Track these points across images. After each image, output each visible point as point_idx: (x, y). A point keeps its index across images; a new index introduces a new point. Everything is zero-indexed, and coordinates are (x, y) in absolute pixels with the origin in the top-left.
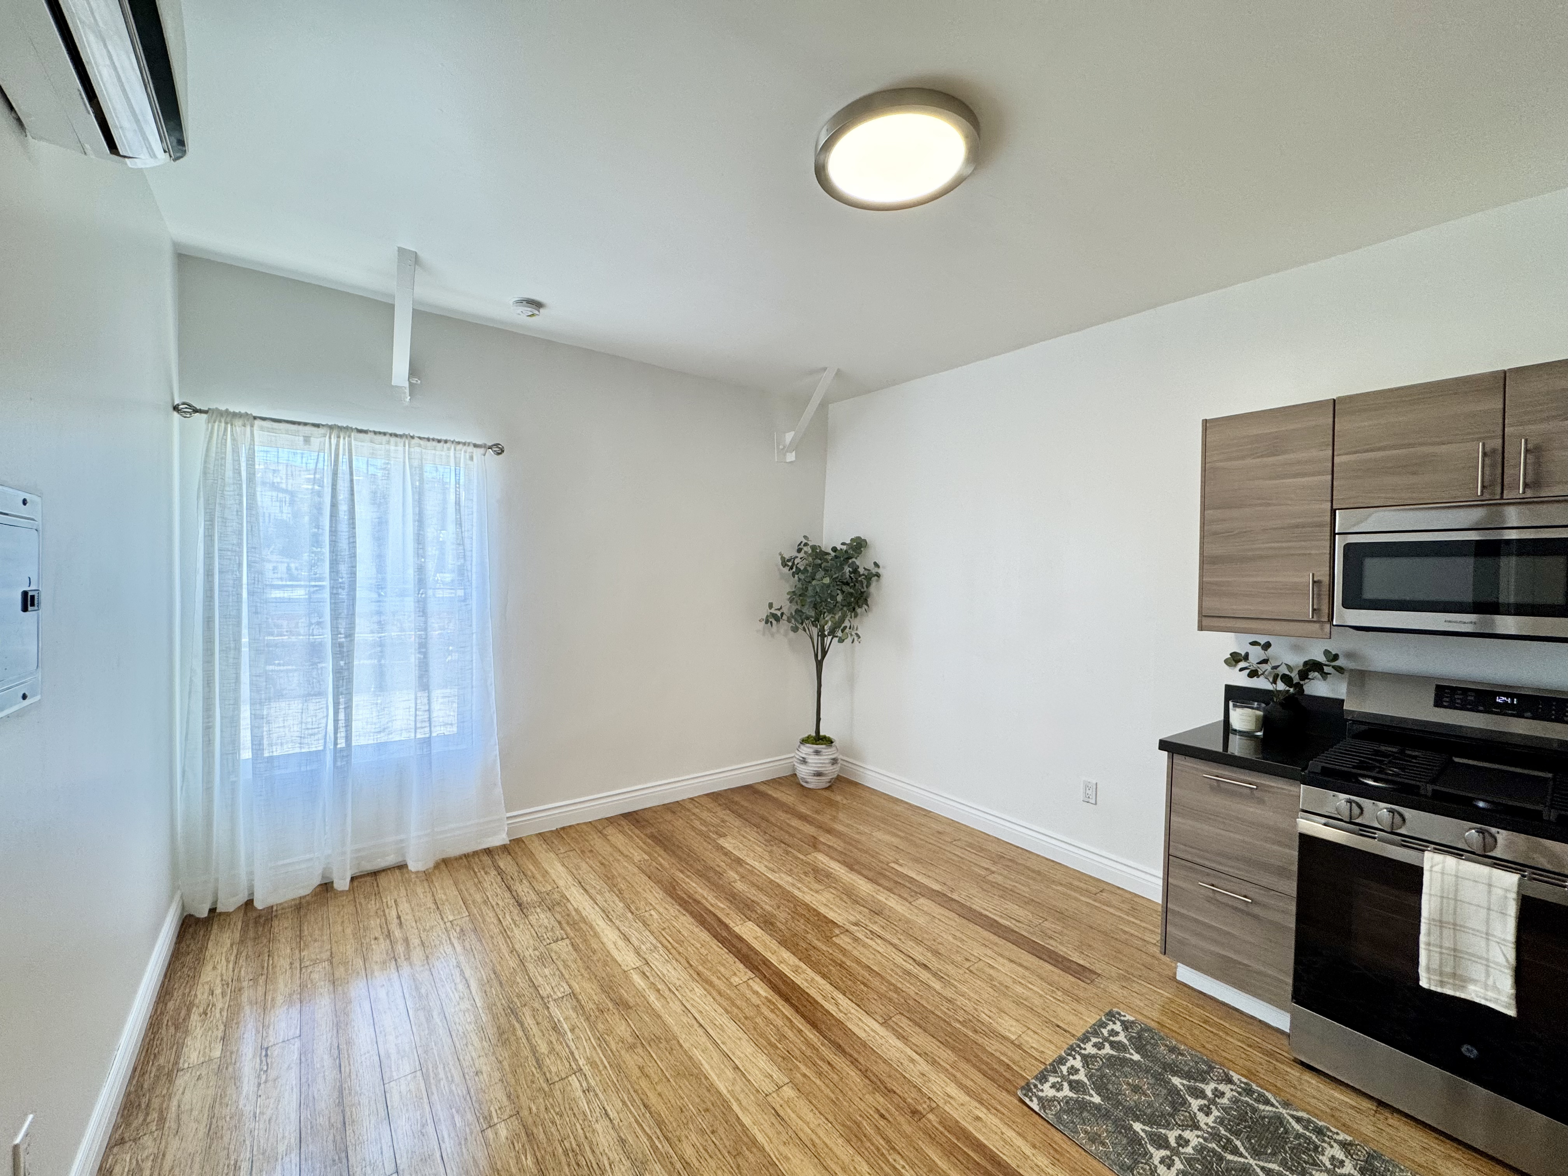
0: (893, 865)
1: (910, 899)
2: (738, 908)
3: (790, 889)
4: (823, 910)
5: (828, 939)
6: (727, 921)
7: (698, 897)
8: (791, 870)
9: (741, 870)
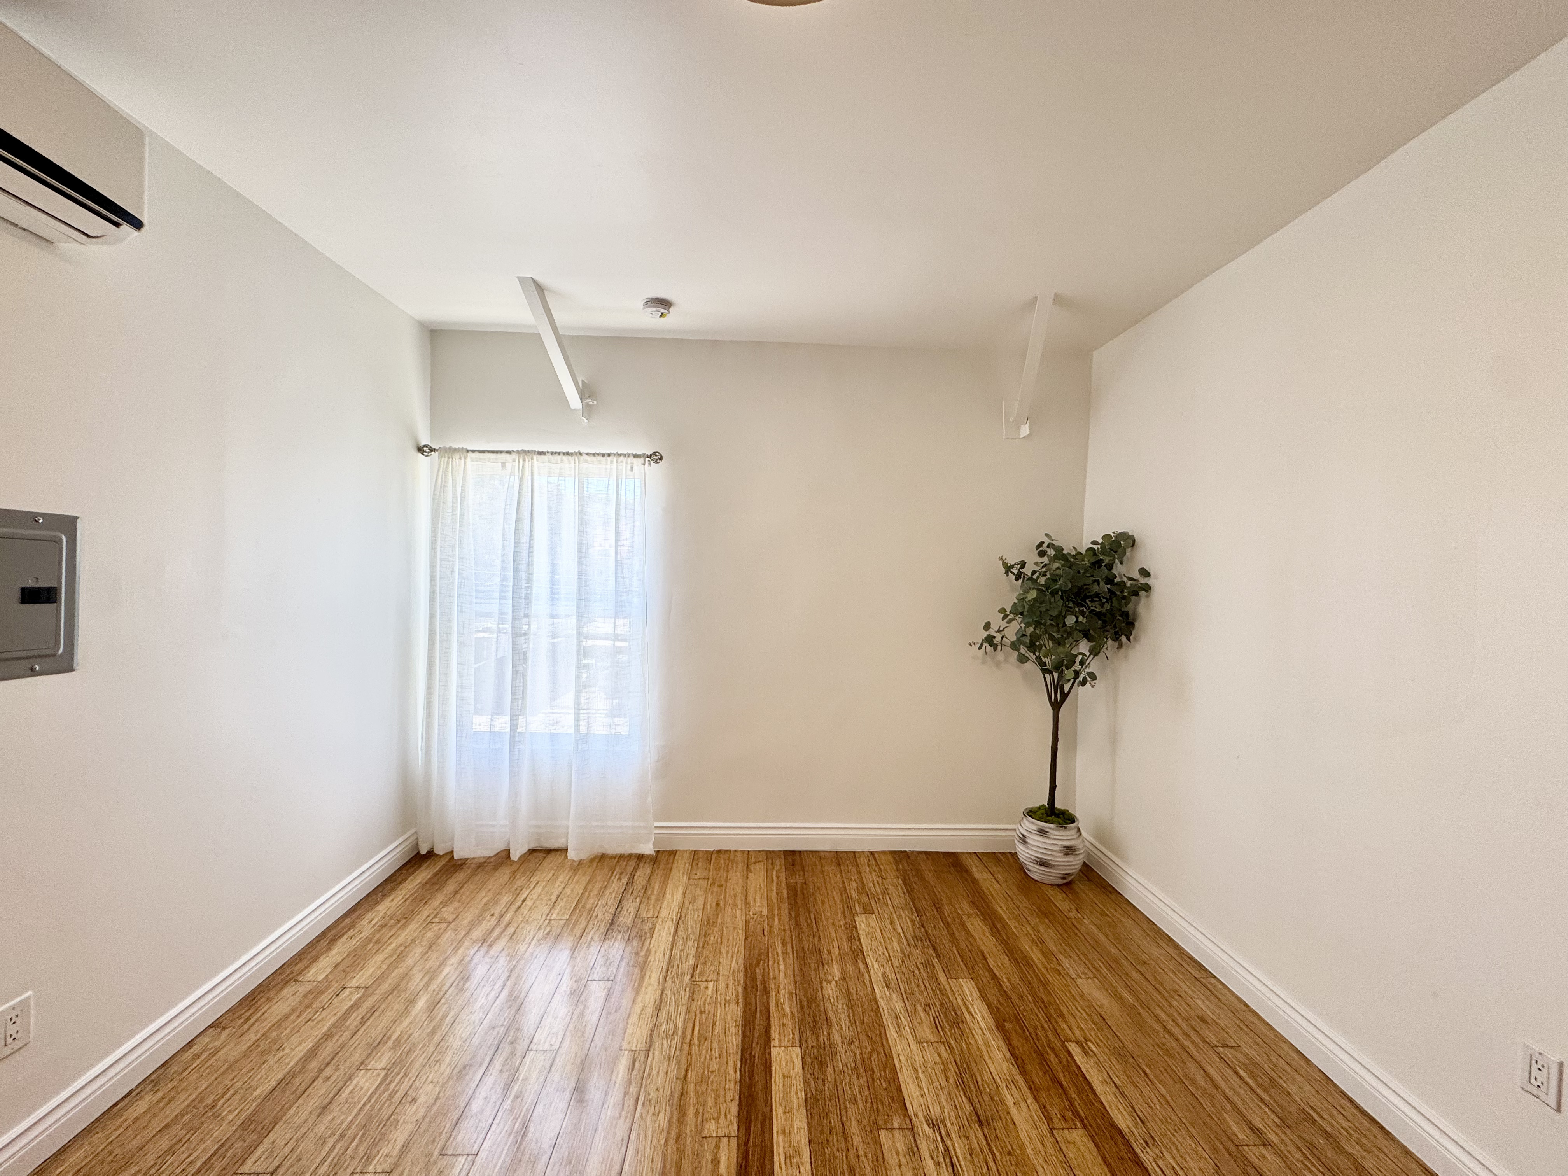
0: (1073, 1048)
1: (1058, 1123)
2: (802, 1022)
3: (887, 1020)
4: (905, 1077)
5: (874, 1128)
6: (775, 1033)
7: (772, 985)
8: (912, 993)
9: (850, 968)
